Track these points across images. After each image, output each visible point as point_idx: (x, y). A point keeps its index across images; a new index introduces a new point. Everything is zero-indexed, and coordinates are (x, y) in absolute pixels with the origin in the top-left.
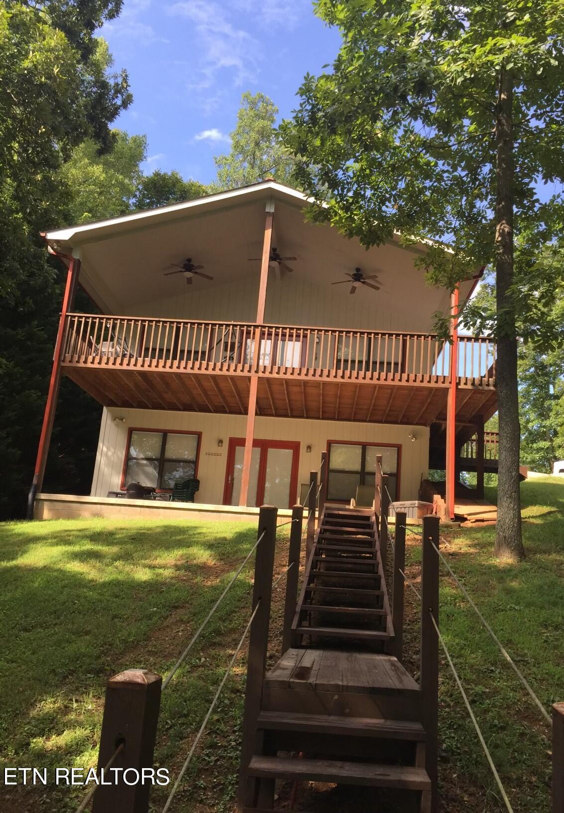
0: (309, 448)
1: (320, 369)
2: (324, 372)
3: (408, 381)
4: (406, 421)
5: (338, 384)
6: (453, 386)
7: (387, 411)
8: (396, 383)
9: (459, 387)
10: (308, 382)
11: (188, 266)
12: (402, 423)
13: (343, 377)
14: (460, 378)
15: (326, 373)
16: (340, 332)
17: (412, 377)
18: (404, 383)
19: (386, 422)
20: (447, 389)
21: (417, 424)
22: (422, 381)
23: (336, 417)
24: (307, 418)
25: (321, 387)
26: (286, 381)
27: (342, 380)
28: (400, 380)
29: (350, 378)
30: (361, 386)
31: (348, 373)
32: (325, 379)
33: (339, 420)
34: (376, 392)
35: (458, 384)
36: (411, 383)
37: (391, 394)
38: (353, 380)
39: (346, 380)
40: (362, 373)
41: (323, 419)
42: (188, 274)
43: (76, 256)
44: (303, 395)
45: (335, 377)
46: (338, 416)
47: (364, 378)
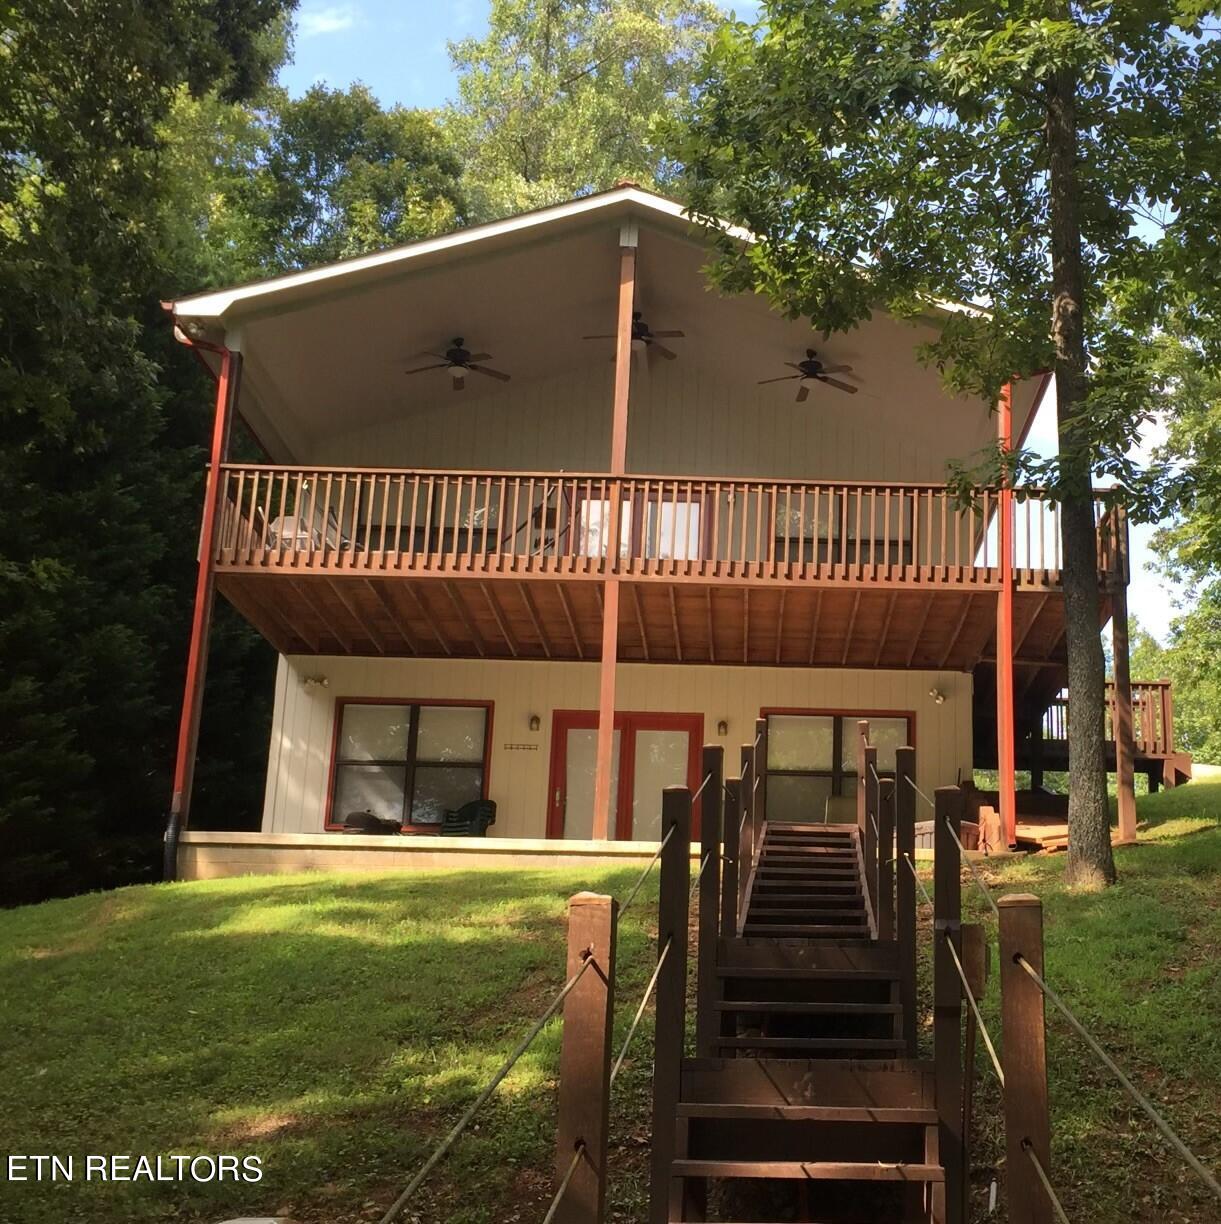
0: (723, 725)
1: (743, 561)
2: (751, 566)
3: (917, 579)
4: (922, 660)
5: (780, 591)
6: (1007, 587)
7: (882, 644)
8: (896, 584)
9: (1019, 589)
10: (717, 589)
11: (458, 355)
12: (914, 667)
13: (789, 576)
14: (1019, 571)
15: (754, 568)
16: (780, 486)
17: (926, 571)
18: (910, 584)
19: (881, 666)
20: (994, 595)
21: (945, 668)
22: (945, 580)
23: (778, 659)
24: (717, 662)
25: (747, 597)
26: (674, 588)
27: (789, 583)
28: (903, 579)
29: (803, 577)
30: (827, 593)
31: (798, 567)
32: (753, 580)
33: (783, 664)
34: (856, 604)
35: (1016, 583)
36: (924, 585)
37: (888, 609)
38: (810, 582)
39: (796, 582)
40: (826, 567)
41: (750, 663)
42: (459, 372)
43: (234, 346)
44: (709, 615)
45: (774, 576)
46: (782, 657)
47: (831, 577)
